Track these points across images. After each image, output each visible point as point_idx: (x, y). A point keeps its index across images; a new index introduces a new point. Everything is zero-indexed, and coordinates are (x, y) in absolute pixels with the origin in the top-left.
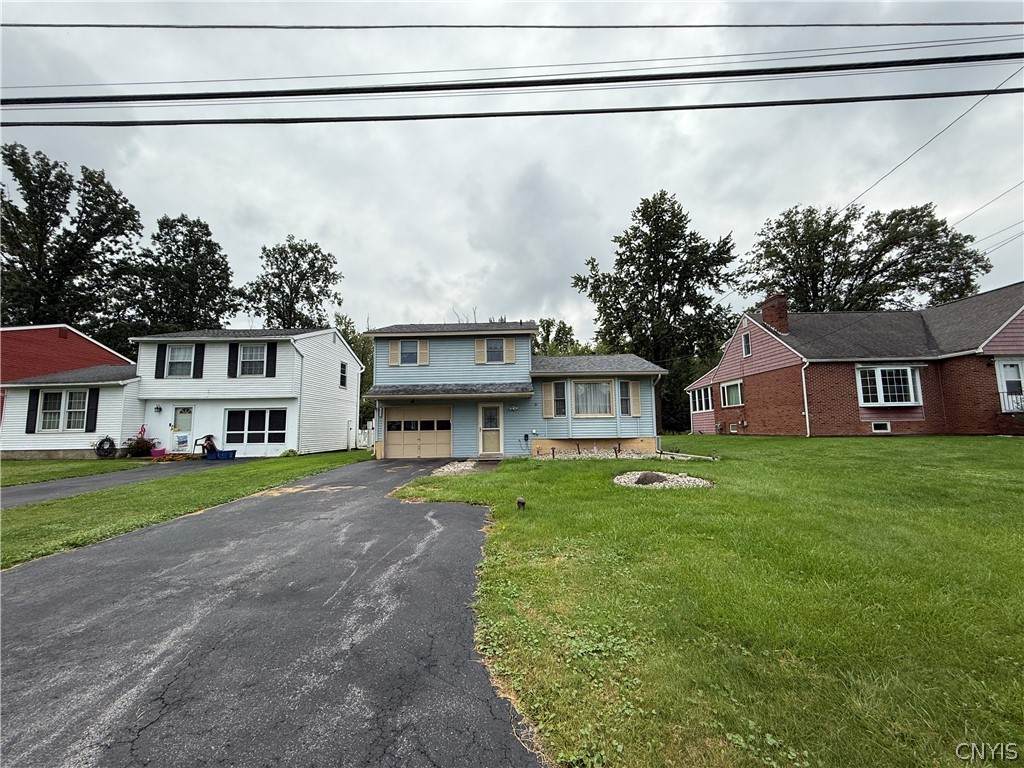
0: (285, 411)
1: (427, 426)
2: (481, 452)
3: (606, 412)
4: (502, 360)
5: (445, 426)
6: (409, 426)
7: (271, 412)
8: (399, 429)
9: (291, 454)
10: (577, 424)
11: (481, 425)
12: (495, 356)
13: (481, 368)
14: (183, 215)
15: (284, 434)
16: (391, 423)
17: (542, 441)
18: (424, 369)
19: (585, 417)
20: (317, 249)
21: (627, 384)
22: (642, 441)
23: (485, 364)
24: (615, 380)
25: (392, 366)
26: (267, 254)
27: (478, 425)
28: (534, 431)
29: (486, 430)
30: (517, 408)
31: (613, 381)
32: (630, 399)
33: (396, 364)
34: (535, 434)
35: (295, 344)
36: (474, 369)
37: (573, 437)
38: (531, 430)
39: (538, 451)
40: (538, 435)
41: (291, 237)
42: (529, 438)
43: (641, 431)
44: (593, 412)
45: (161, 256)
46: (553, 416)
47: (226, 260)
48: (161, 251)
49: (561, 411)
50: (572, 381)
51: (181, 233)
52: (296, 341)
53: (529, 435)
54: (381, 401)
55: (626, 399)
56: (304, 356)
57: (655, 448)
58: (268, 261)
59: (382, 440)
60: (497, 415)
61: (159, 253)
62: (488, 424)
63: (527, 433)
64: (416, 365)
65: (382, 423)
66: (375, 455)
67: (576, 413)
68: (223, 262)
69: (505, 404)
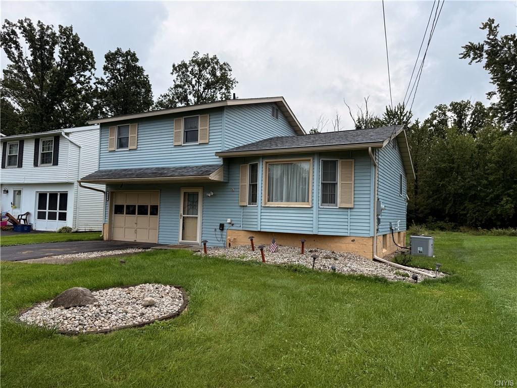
0: (67, 194)
1: (143, 211)
2: (180, 240)
3: (304, 201)
4: (197, 140)
5: (154, 211)
6: (131, 211)
7: (60, 194)
8: (122, 212)
9: (66, 230)
10: (267, 214)
11: (182, 212)
12: (191, 136)
13: (179, 150)
14: (118, 49)
15: (66, 213)
16: (116, 206)
17: (237, 232)
18: (133, 153)
19: (276, 206)
20: (216, 61)
21: (334, 164)
22: (353, 241)
23: (180, 146)
24: (314, 159)
25: (110, 151)
26: (176, 70)
27: (179, 211)
28: (229, 221)
29: (187, 217)
30: (212, 194)
31: (311, 160)
32: (337, 183)
33: (113, 149)
34: (230, 223)
35: (66, 137)
36: (172, 152)
37: (262, 230)
38: (225, 219)
39: (230, 244)
40: (233, 225)
41: (196, 54)
42: (225, 228)
43: (352, 228)
44: (288, 200)
45: (109, 82)
46: (246, 203)
47: (149, 79)
48: (108, 78)
49: (253, 199)
50: (265, 161)
51: (119, 63)
52: (67, 134)
53: (225, 225)
54: (109, 185)
55: (332, 183)
56: (81, 146)
57: (373, 252)
58: (178, 76)
59: (108, 222)
60: (197, 202)
61: (108, 80)
62: (191, 211)
63: (222, 222)
64: (128, 149)
65: (108, 206)
66: (103, 236)
67: (267, 200)
68: (146, 81)
69: (204, 189)
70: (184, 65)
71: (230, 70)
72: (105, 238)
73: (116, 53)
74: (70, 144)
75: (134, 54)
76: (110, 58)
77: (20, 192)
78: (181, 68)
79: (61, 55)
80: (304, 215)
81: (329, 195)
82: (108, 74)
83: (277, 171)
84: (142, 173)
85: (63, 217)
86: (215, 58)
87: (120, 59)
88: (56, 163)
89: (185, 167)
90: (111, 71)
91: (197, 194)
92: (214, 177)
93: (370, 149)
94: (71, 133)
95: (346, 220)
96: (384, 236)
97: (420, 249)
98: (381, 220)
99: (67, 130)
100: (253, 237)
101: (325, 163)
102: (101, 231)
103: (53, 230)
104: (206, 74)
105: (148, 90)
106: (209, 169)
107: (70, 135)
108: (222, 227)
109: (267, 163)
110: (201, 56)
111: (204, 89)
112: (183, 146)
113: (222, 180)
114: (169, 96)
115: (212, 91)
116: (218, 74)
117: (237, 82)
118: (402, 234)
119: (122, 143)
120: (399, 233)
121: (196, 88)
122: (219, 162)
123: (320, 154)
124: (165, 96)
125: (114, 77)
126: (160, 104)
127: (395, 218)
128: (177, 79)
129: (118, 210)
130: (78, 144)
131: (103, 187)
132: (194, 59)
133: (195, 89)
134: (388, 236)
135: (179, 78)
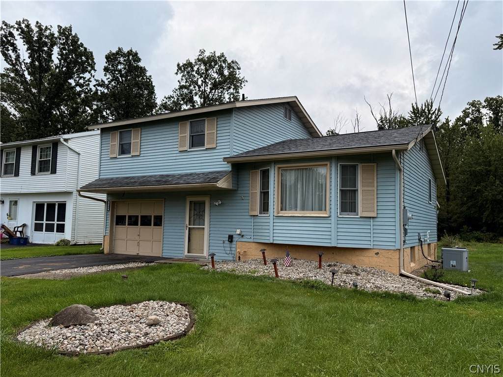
0: (65, 204)
1: (146, 222)
2: (186, 253)
3: (320, 210)
4: (203, 145)
5: (158, 221)
6: (133, 221)
7: (58, 204)
8: (123, 223)
9: (65, 243)
10: (280, 224)
11: (187, 223)
12: (197, 141)
13: (184, 155)
14: (119, 49)
15: (64, 225)
16: (118, 217)
17: (247, 244)
18: (136, 160)
19: (290, 215)
20: (223, 59)
21: (354, 168)
22: (377, 254)
23: (186, 151)
24: (331, 163)
25: (112, 158)
26: (181, 69)
27: (184, 221)
28: (238, 232)
29: (193, 228)
30: (220, 203)
31: (329, 165)
32: (357, 190)
33: (114, 156)
34: (239, 234)
35: (65, 143)
36: (177, 158)
37: (275, 242)
38: (234, 230)
39: (239, 257)
40: (243, 236)
41: (202, 52)
42: (234, 239)
43: (375, 239)
44: (303, 209)
45: (110, 84)
46: (257, 213)
47: (152, 80)
48: (109, 80)
49: (265, 208)
50: (277, 166)
51: (121, 63)
52: (66, 140)
53: (234, 236)
54: (109, 194)
55: (352, 190)
56: (81, 152)
57: (399, 267)
58: (183, 76)
59: (108, 234)
60: (204, 211)
61: (109, 82)
62: (197, 221)
63: (231, 233)
64: (130, 156)
65: (109, 216)
66: (103, 249)
67: (280, 209)
68: (149, 82)
69: (211, 198)
70: (189, 65)
71: (239, 69)
72: (106, 251)
73: (117, 53)
74: (69, 151)
75: (136, 54)
76: (111, 58)
77: (16, 203)
78: (185, 68)
79: (60, 57)
80: (322, 225)
81: (348, 203)
82: (108, 76)
83: (291, 177)
84: (144, 180)
85: (61, 229)
86: (223, 56)
87: (122, 59)
88: (54, 171)
89: (191, 174)
90: (111, 72)
91: (204, 203)
92: (222, 184)
93: (394, 152)
94: (70, 139)
95: (369, 231)
96: (412, 248)
97: (453, 263)
98: (408, 231)
99: (66, 136)
100: (265, 250)
101: (343, 167)
102: (101, 244)
103: (51, 243)
104: (213, 74)
105: (152, 92)
106: (216, 176)
107: (69, 141)
108: (231, 239)
109: (279, 168)
110: (207, 54)
111: (211, 89)
112: (189, 152)
113: (231, 187)
114: (173, 97)
115: (220, 91)
116: (226, 72)
118: (432, 246)
119: (124, 150)
120: (429, 244)
121: (202, 88)
122: (228, 168)
123: (338, 158)
124: (169, 98)
125: (115, 79)
126: (164, 106)
127: (425, 228)
128: (182, 79)
129: (120, 220)
130: (77, 150)
131: (104, 197)
132: (200, 57)
134: (416, 248)
135: (184, 78)
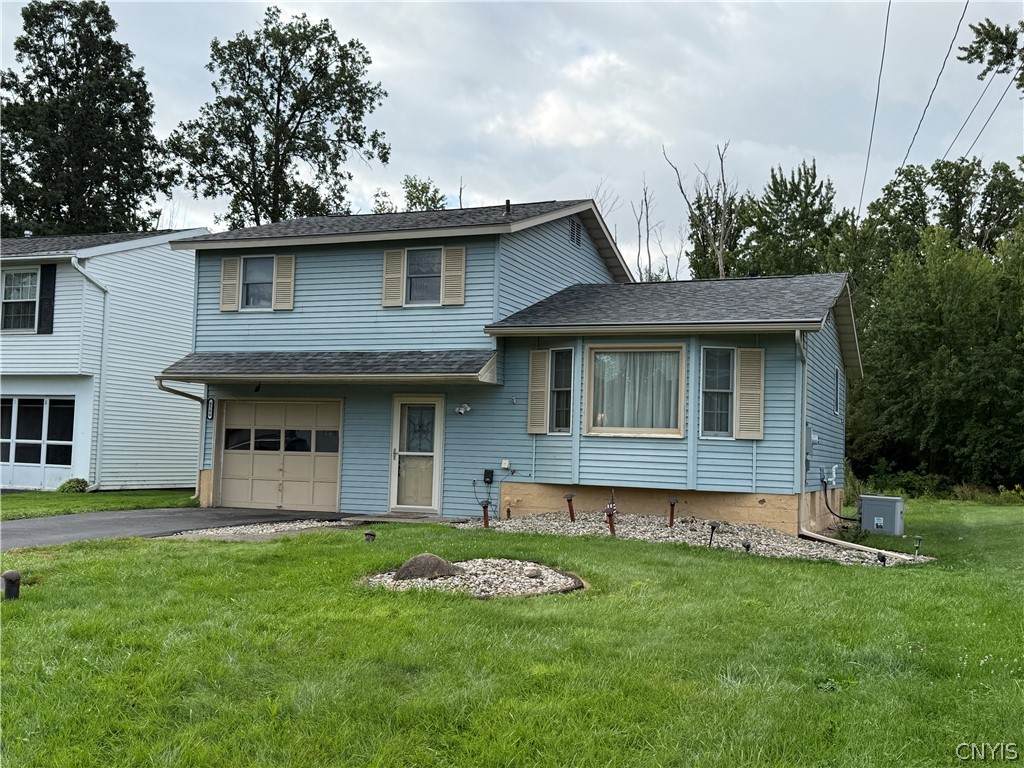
0: (72, 402)
1: (298, 442)
2: (394, 504)
3: (667, 426)
4: (437, 299)
5: (329, 442)
6: (267, 442)
7: (51, 401)
8: (245, 446)
9: (78, 487)
10: (592, 451)
11: (396, 445)
12: (422, 286)
13: (395, 315)
15: (70, 447)
16: (230, 433)
17: (522, 487)
18: (283, 318)
19: (612, 435)
20: (326, 34)
21: (726, 360)
22: (762, 502)
23: (399, 308)
24: (688, 346)
25: (224, 312)
26: (221, 57)
27: (390, 443)
28: (505, 464)
29: (407, 456)
30: (468, 409)
31: (684, 348)
32: (732, 393)
33: (233, 308)
34: (507, 469)
35: (80, 268)
36: (379, 319)
37: (583, 483)
38: (497, 460)
39: (509, 511)
40: (513, 472)
41: (273, 13)
42: (495, 478)
43: (760, 477)
44: (635, 424)
45: (31, 83)
46: (545, 429)
48: (31, 72)
49: (561, 419)
50: (587, 347)
51: (63, 31)
52: (81, 261)
53: (496, 472)
54: (211, 385)
55: (722, 393)
56: (108, 289)
57: (799, 523)
58: (225, 72)
59: (212, 467)
60: (432, 423)
61: (28, 77)
62: (415, 443)
63: (489, 467)
64: (271, 310)
65: (213, 431)
66: (199, 497)
67: (591, 425)
68: (137, 83)
69: (446, 398)
71: (367, 61)
72: (204, 503)
73: (55, 5)
74: (86, 283)
75: (105, 10)
76: (37, 16)
80: (671, 454)
81: (717, 417)
82: (27, 62)
83: (612, 365)
85: (62, 456)
86: (327, 27)
87: (66, 23)
88: (46, 327)
89: (411, 353)
90: (36, 52)
91: (432, 409)
92: (485, 376)
93: (798, 333)
94: (88, 259)
95: (749, 463)
96: (813, 493)
97: (879, 521)
98: (811, 464)
101: (708, 353)
102: (194, 488)
103: (31, 488)
104: (299, 69)
106: (473, 360)
107: (87, 264)
108: (489, 477)
109: (591, 349)
110: (285, 19)
111: (294, 108)
112: (405, 309)
113: (495, 382)
114: (201, 126)
115: (314, 113)
117: (386, 94)
118: (837, 492)
120: (833, 490)
121: (272, 105)
122: (491, 345)
123: (703, 337)
124: (191, 127)
127: (829, 460)
128: (223, 81)
129: (234, 439)
130: (102, 284)
131: (199, 390)
132: (270, 27)
133: (269, 108)
134: (817, 494)
135: (227, 77)
